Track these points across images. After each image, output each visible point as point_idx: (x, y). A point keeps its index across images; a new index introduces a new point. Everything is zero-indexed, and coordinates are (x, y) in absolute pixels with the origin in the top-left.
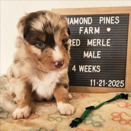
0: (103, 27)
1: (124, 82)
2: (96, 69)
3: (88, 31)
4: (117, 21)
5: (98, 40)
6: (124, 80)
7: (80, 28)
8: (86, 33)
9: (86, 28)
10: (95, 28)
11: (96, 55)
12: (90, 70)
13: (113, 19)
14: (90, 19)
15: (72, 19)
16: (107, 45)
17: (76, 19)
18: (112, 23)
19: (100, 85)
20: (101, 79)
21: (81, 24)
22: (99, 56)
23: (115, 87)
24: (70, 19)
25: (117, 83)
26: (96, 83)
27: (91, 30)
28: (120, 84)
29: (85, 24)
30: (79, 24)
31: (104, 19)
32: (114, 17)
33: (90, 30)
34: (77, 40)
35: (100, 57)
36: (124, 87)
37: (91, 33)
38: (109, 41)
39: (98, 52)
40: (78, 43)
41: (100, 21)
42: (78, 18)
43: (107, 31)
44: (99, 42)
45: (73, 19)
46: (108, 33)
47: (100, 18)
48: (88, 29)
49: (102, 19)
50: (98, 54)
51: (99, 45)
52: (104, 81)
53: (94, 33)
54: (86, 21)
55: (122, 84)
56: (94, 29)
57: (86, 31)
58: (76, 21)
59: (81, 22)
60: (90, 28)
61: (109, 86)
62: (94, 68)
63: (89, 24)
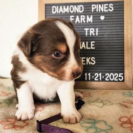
0: (96, 16)
1: (123, 75)
2: (90, 61)
3: (80, 20)
4: (111, 9)
5: (91, 29)
6: (123, 72)
7: (71, 17)
8: (78, 22)
9: (78, 17)
10: (88, 16)
11: (89, 46)
12: (84, 62)
13: (106, 6)
14: (81, 7)
15: (61, 7)
17: (66, 8)
18: (105, 11)
19: (95, 79)
20: (96, 72)
21: (72, 12)
22: (93, 47)
23: (114, 81)
24: (59, 8)
26: (91, 77)
27: (83, 19)
28: (118, 77)
29: (76, 12)
30: (70, 12)
31: (96, 6)
36: (123, 81)
37: (83, 22)
39: (92, 42)
41: (93, 8)
42: (68, 7)
43: (100, 19)
45: (63, 8)
46: (102, 21)
47: (93, 5)
48: (80, 17)
49: (94, 7)
50: (92, 45)
51: (92, 35)
52: (100, 74)
53: (86, 22)
55: (121, 78)
56: (86, 17)
57: (77, 19)
58: (66, 10)
59: (72, 10)
60: (82, 16)
61: (106, 80)
62: (88, 60)
63: (80, 12)
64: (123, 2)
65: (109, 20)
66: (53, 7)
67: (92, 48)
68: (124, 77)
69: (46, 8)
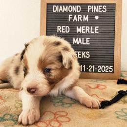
2: (86, 55)
3: (77, 19)
4: (104, 10)
5: (87, 27)
6: (113, 65)
7: (70, 15)
8: (75, 20)
9: (75, 16)
10: (84, 16)
11: (85, 42)
12: (80, 56)
14: (79, 7)
15: (61, 7)
16: (96, 32)
17: (65, 7)
18: (99, 11)
19: (89, 71)
20: (90, 65)
21: (70, 11)
22: (88, 42)
23: (105, 72)
24: (59, 7)
25: (106, 69)
26: (86, 68)
28: (109, 69)
29: (74, 11)
30: (68, 11)
31: (92, 7)
32: (101, 6)
33: (79, 18)
34: (66, 27)
35: (89, 44)
36: (113, 72)
37: (80, 21)
38: (97, 28)
39: (87, 39)
40: (68, 30)
41: (89, 9)
42: (67, 6)
43: (95, 19)
44: (88, 29)
46: (96, 21)
47: (89, 6)
48: (77, 16)
50: (87, 41)
51: (88, 32)
52: (94, 66)
53: (83, 21)
54: (75, 9)
55: (111, 70)
57: (75, 18)
58: (66, 9)
59: (70, 9)
60: (79, 15)
61: (98, 71)
62: (83, 54)
63: (78, 11)
64: (115, 4)
65: (102, 20)
66: (54, 6)
67: (87, 44)
68: (113, 69)
69: (47, 7)
